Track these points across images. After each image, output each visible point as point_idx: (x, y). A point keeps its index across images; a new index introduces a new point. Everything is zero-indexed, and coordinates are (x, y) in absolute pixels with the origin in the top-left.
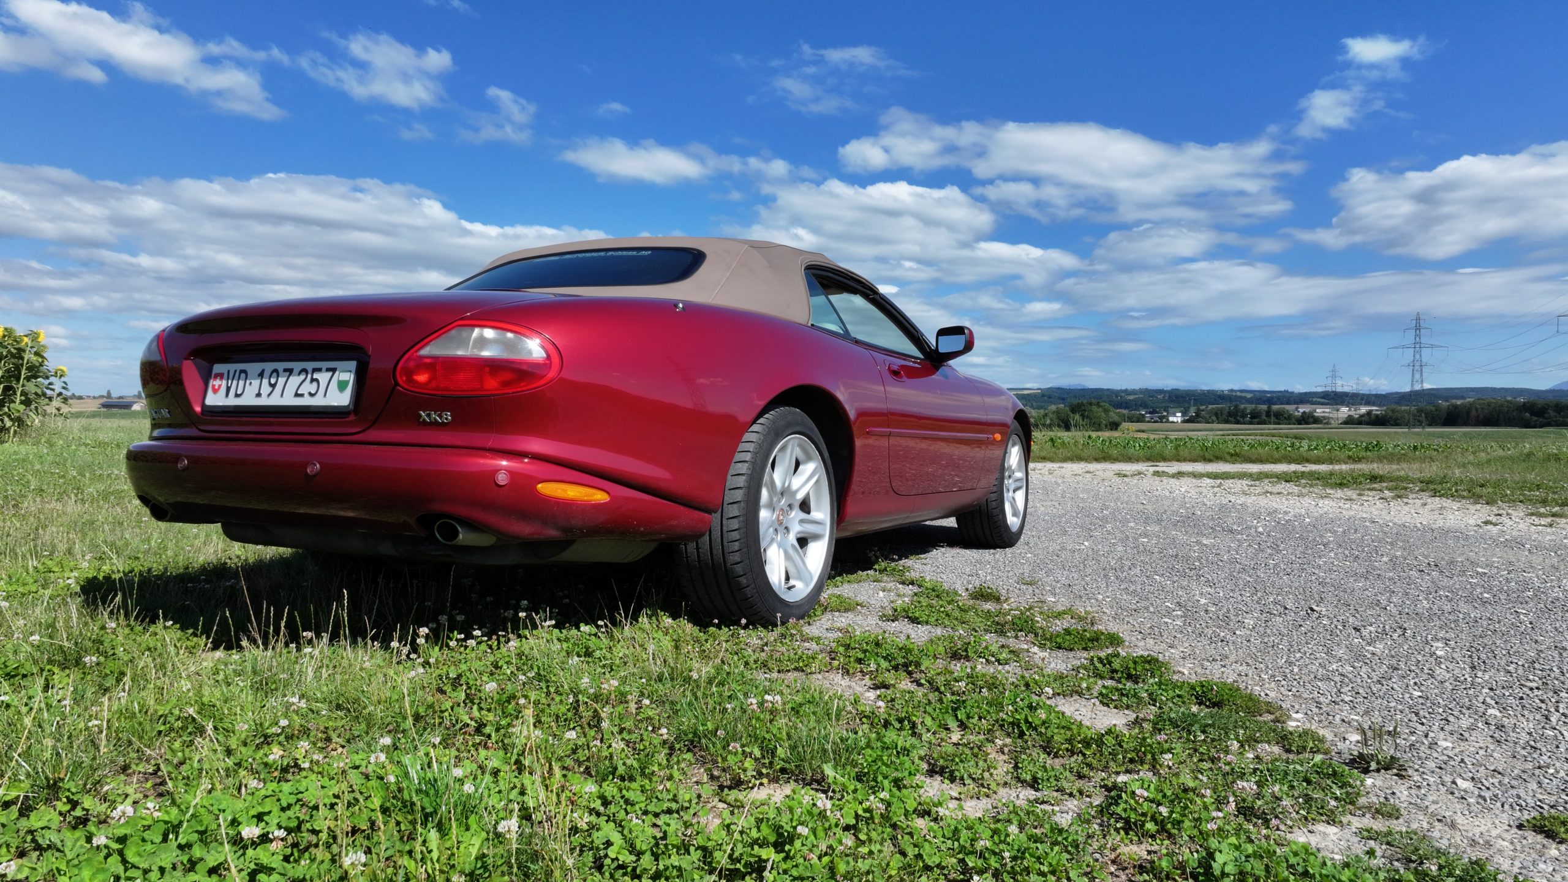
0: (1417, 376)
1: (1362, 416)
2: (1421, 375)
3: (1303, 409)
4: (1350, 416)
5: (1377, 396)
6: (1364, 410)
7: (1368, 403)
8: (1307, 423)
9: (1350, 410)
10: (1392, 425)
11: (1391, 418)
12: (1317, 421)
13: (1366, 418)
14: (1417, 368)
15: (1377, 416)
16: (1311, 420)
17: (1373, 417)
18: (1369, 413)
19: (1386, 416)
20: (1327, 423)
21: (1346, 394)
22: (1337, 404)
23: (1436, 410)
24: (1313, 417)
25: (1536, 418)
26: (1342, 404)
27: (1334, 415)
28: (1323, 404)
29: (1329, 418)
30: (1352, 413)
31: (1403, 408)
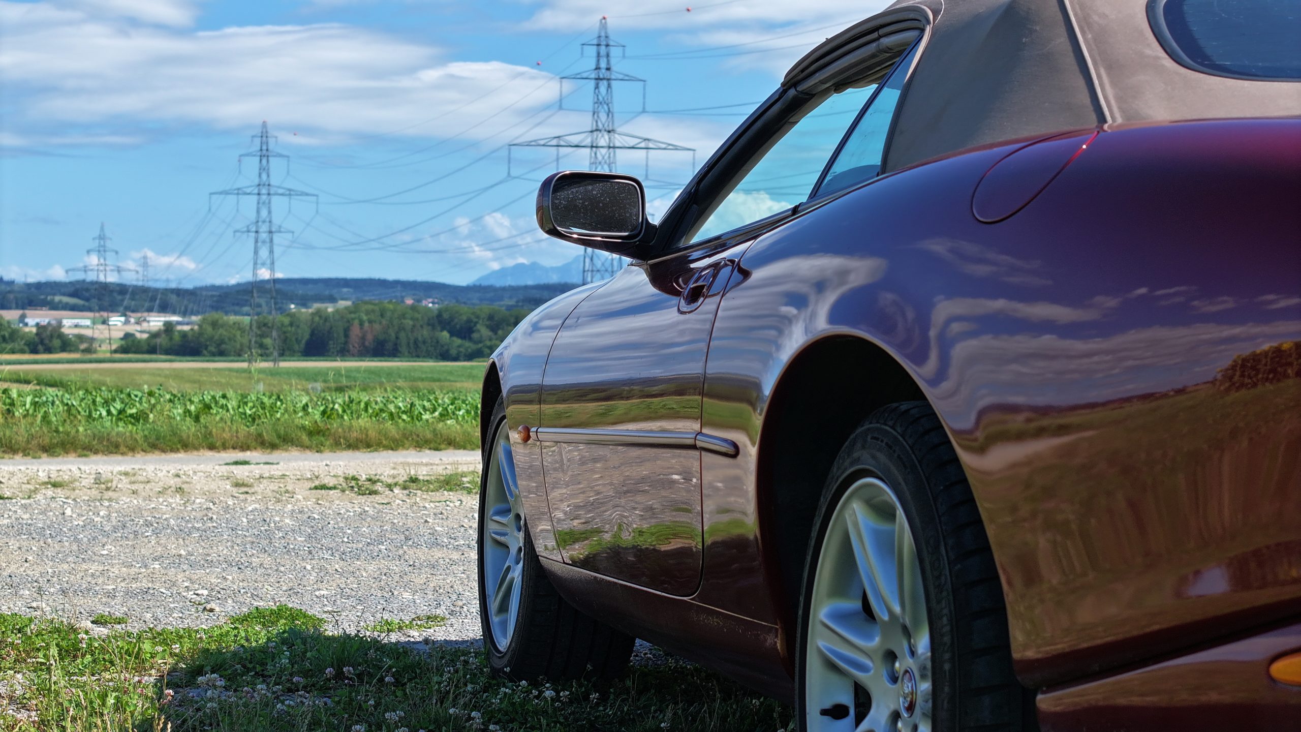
0: (264, 253)
1: (154, 335)
2: (271, 252)
3: (35, 319)
4: (128, 336)
5: (179, 292)
6: (156, 322)
7: (164, 308)
8: (49, 350)
9: (127, 322)
10: (213, 355)
11: (211, 339)
12: (66, 345)
13: (162, 341)
14: (264, 236)
15: (184, 335)
16: (57, 343)
17: (177, 337)
18: (169, 328)
19: (201, 334)
20: (88, 351)
21: (122, 289)
22: (102, 309)
23: (291, 324)
24: (61, 336)
25: (458, 341)
26: (112, 307)
27: (99, 332)
28: (73, 308)
29: (92, 340)
30: (132, 328)
31: (232, 318)
